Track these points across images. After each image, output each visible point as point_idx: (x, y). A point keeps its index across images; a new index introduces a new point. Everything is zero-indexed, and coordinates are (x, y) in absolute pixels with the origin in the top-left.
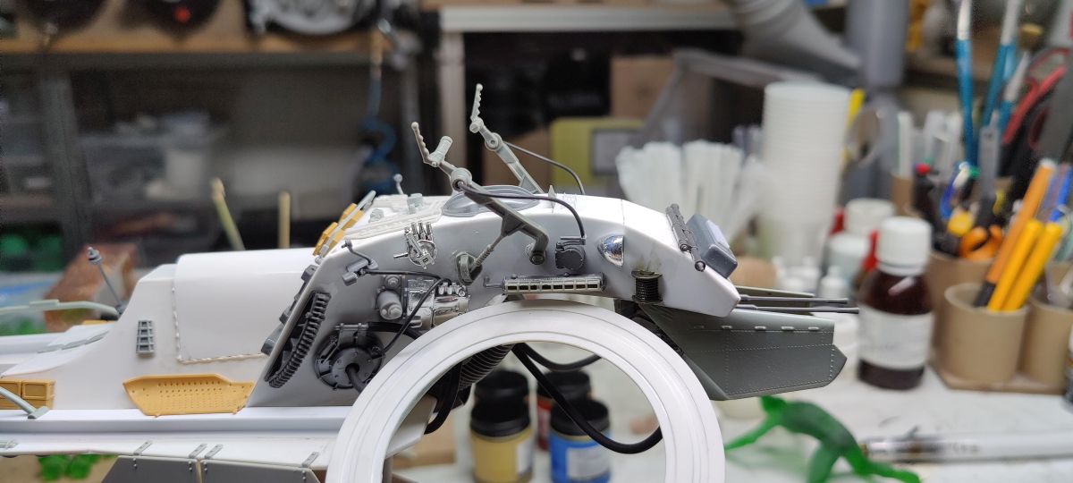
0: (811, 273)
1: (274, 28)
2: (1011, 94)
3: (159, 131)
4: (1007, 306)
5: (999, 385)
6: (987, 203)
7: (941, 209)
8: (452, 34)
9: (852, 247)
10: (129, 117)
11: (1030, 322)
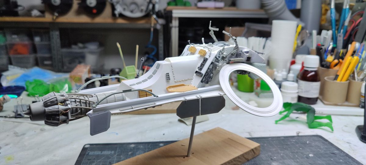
0: (285, 73)
1: (121, 16)
2: (346, 23)
3: (84, 48)
4: (342, 80)
5: (340, 104)
6: (338, 53)
7: (325, 56)
8: (176, 18)
9: (297, 67)
10: (76, 44)
11: (349, 85)
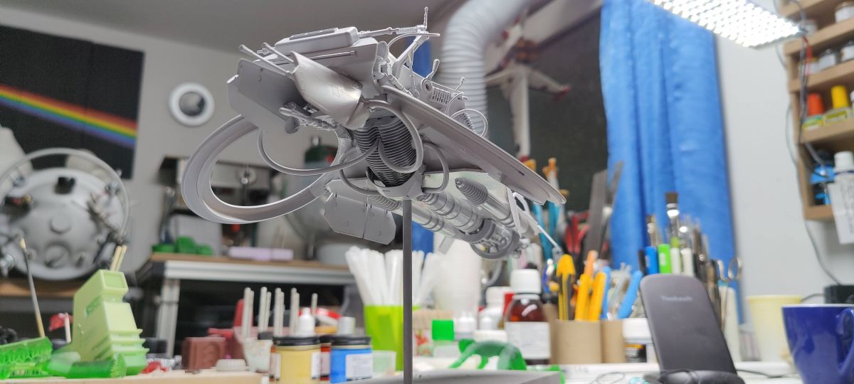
1: (16, 275)
8: (173, 280)
